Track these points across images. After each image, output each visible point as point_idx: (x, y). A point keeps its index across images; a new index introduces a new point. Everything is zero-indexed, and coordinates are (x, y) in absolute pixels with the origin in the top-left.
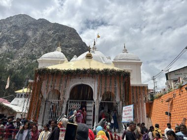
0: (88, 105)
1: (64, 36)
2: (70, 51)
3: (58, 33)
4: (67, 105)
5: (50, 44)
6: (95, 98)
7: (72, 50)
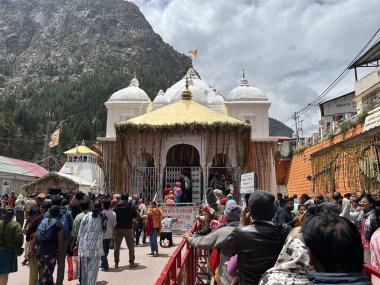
0: (193, 173)
1: (114, 22)
2: (129, 55)
3: (99, 16)
4: (164, 173)
5: (86, 41)
6: (203, 163)
7: (134, 53)
